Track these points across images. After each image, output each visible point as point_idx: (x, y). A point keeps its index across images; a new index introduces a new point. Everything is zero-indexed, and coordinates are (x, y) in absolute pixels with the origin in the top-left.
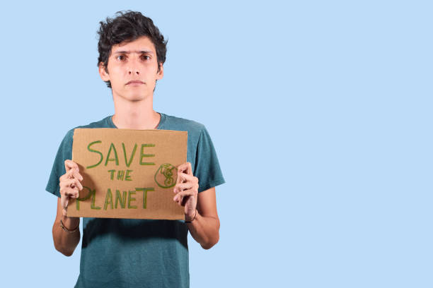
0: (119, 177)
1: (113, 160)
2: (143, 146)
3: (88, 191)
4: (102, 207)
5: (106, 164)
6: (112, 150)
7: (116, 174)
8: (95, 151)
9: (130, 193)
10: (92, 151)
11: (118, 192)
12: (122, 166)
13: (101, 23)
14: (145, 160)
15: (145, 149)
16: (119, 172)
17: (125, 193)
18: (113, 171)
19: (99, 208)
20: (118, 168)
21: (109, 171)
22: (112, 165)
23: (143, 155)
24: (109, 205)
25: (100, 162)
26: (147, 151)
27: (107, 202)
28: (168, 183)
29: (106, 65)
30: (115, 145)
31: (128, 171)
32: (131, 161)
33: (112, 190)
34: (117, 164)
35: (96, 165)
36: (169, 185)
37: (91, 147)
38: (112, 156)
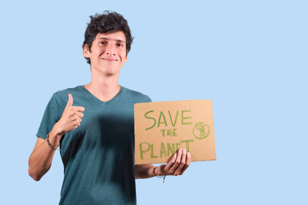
0: (168, 134)
1: (163, 123)
2: (183, 112)
3: (148, 146)
4: (159, 156)
5: (158, 126)
6: (162, 116)
7: (166, 132)
8: (150, 118)
9: (177, 144)
10: (147, 118)
11: (168, 144)
12: (170, 127)
13: (91, 17)
14: (185, 121)
15: (184, 113)
16: (168, 130)
17: (173, 145)
18: (164, 130)
19: (157, 157)
20: (166, 128)
21: (161, 131)
22: (162, 126)
23: (183, 118)
24: (163, 154)
25: (154, 125)
26: (185, 115)
27: (162, 152)
28: (203, 135)
29: (90, 47)
30: (163, 112)
31: (174, 129)
32: (175, 122)
33: (164, 144)
34: (166, 125)
35: (151, 127)
36: (203, 137)
37: (147, 116)
38: (162, 120)
